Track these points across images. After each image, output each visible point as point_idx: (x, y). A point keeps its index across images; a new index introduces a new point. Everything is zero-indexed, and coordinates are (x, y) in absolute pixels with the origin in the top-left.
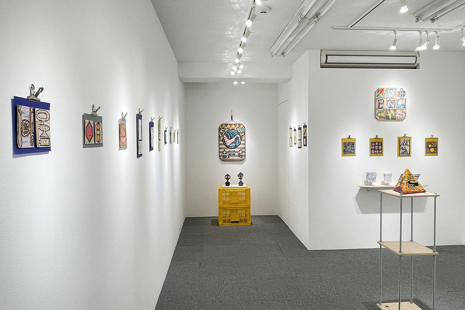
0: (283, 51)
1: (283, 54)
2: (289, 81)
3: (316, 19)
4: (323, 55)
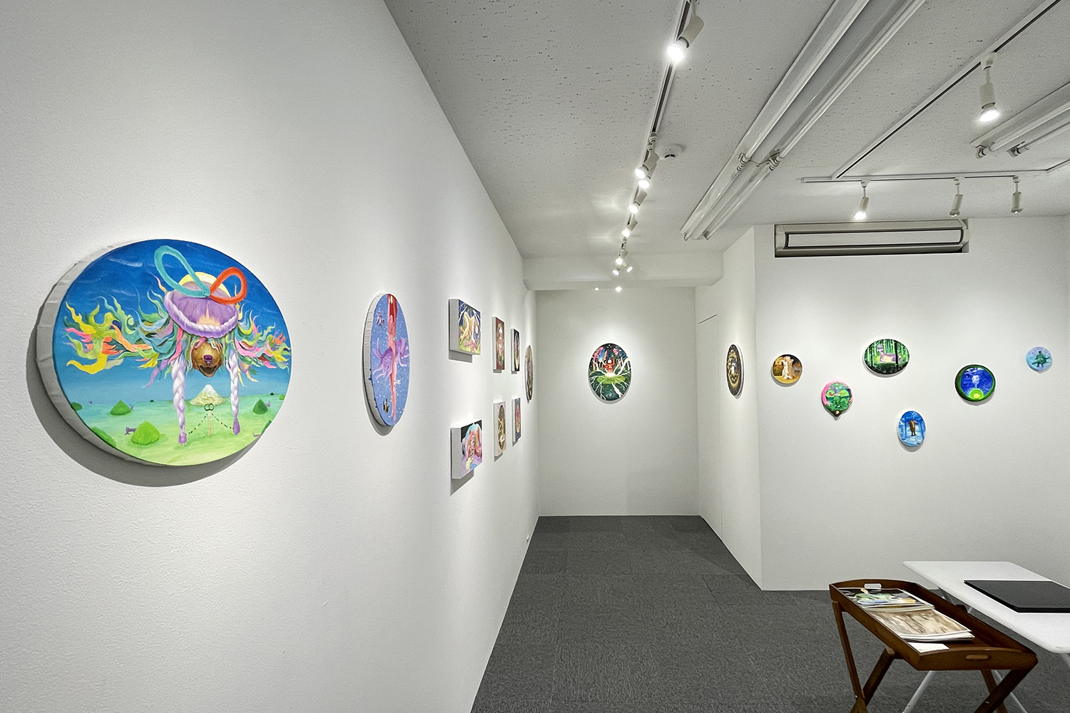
0: (705, 230)
1: (706, 234)
2: (717, 281)
3: (771, 164)
4: (780, 233)
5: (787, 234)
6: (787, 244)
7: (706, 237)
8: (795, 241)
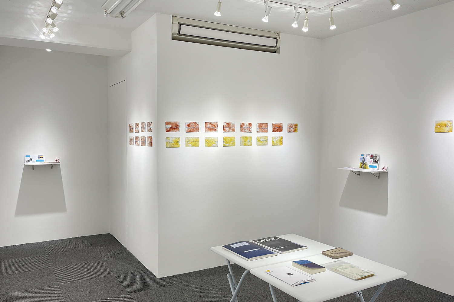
0: (122, 10)
2: (126, 54)
4: (175, 22)
5: (180, 25)
6: (179, 32)
7: (122, 15)
8: (185, 30)
